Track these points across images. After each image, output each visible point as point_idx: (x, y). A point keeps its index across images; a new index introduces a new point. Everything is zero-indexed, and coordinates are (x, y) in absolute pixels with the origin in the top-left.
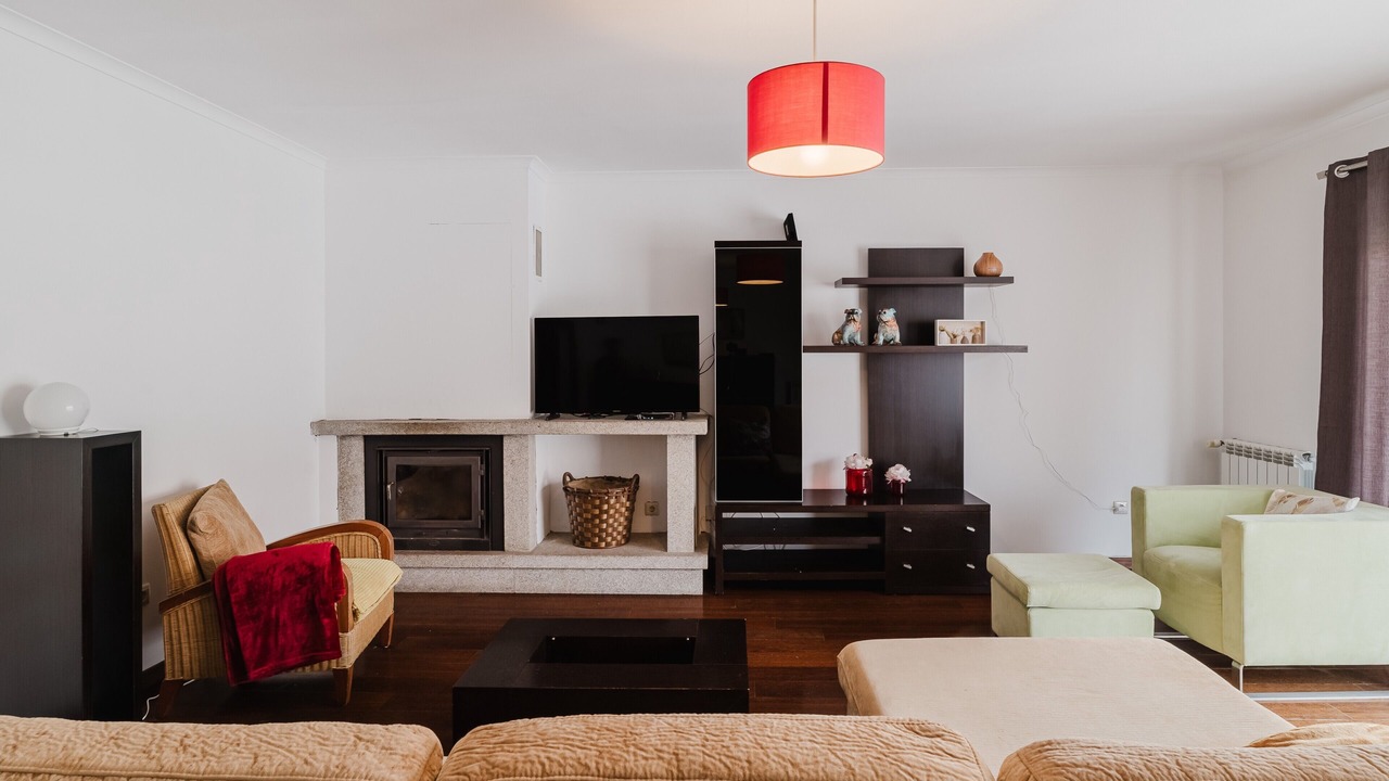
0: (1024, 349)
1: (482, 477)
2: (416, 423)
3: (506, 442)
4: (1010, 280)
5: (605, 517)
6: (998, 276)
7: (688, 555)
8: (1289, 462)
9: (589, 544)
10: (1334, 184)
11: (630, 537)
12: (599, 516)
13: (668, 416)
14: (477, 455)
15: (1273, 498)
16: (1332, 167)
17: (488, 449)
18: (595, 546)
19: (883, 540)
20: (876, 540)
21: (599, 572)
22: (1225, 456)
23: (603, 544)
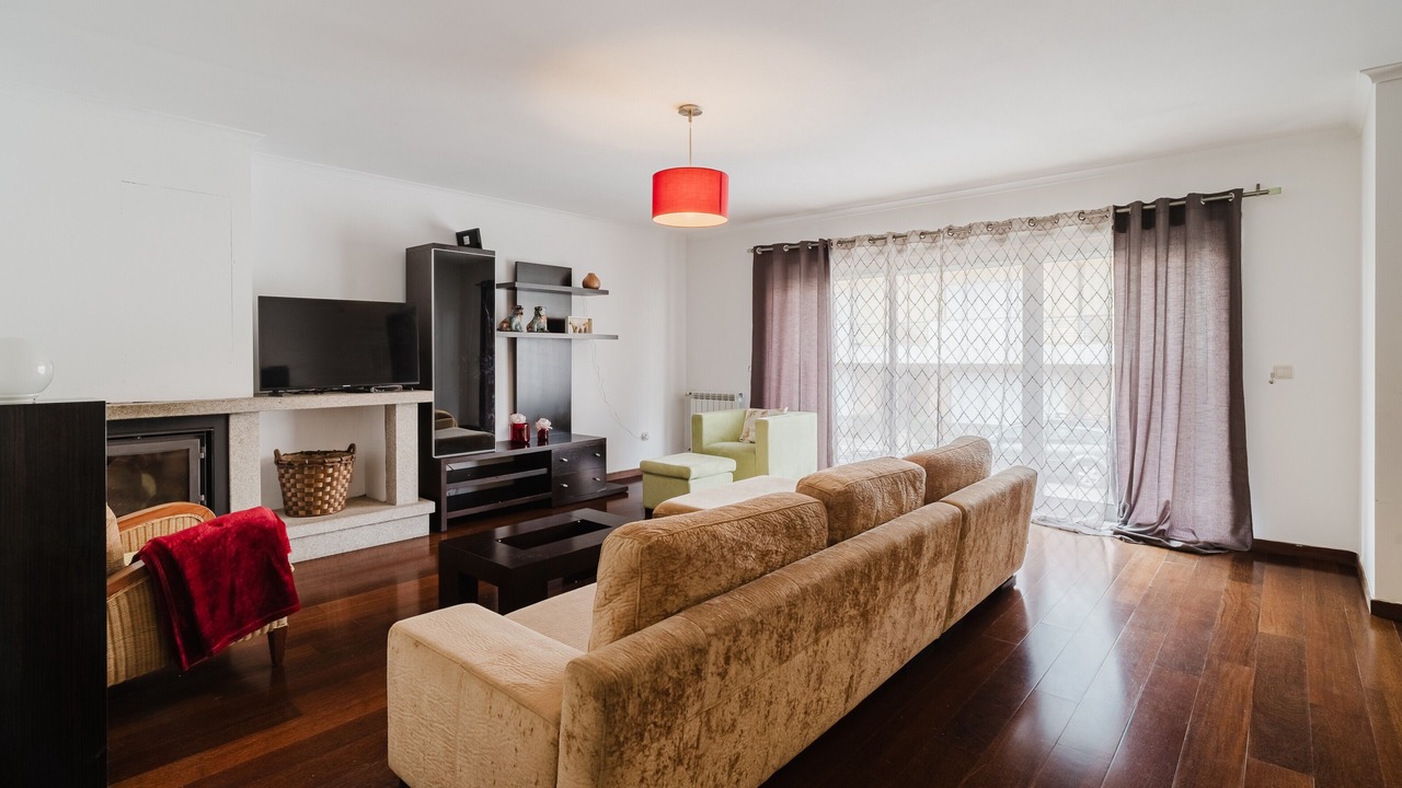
0: (616, 337)
1: (202, 460)
2: (138, 406)
3: (233, 421)
4: (606, 292)
5: (328, 489)
6: (597, 288)
7: (415, 504)
8: (732, 399)
9: (319, 512)
10: (756, 257)
11: (352, 501)
12: (323, 489)
13: (395, 388)
14: (198, 437)
15: (747, 414)
16: (755, 248)
17: (211, 430)
18: (324, 512)
19: (550, 471)
20: (543, 471)
21: (339, 533)
22: (693, 401)
23: (331, 510)
